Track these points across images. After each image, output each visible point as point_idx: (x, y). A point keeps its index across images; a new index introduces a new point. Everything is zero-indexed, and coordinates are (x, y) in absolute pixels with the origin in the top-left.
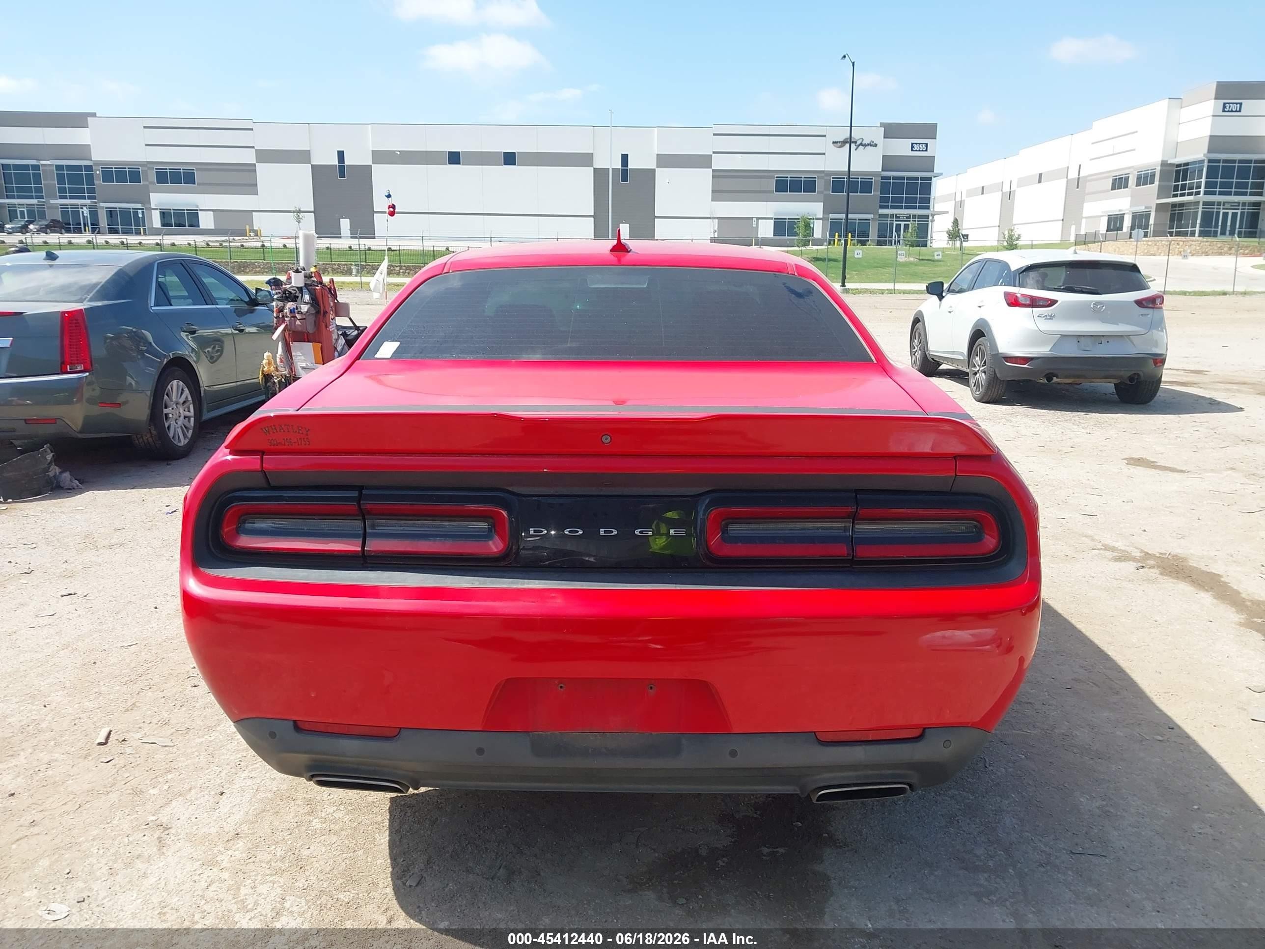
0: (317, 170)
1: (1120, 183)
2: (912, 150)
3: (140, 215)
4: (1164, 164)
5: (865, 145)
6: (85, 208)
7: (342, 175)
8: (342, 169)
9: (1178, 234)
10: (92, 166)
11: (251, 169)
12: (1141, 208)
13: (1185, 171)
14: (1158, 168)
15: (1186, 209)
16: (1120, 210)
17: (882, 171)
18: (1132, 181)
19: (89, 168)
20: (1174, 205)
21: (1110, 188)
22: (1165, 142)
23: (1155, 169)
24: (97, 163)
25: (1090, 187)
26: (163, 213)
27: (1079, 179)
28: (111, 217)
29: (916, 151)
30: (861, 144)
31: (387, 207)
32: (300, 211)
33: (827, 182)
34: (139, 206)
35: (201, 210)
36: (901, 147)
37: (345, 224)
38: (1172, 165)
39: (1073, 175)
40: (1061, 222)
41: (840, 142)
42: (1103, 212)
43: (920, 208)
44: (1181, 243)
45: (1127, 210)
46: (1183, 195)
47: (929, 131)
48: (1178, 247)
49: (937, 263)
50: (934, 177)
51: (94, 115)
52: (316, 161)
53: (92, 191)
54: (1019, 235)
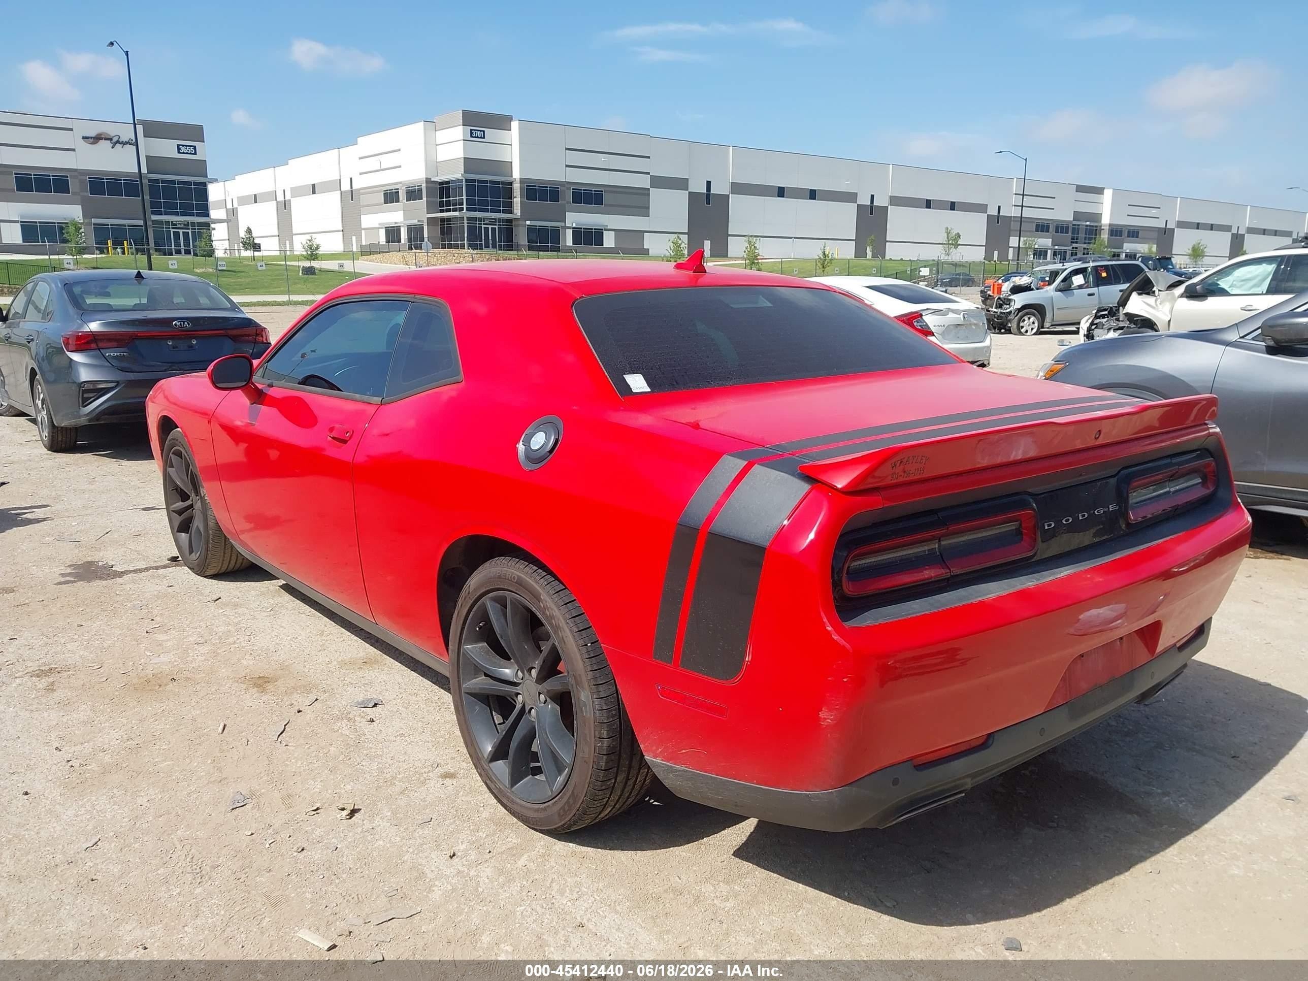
1: (391, 197)
2: (179, 152)
4: (428, 181)
5: (124, 143)
9: (450, 246)
12: (415, 222)
13: (448, 189)
14: (424, 185)
15: (453, 224)
16: (396, 223)
17: (148, 173)
18: (402, 195)
20: (442, 220)
21: (383, 201)
22: (426, 161)
23: (421, 186)
25: (364, 200)
27: (352, 191)
29: (184, 153)
30: (118, 142)
33: (82, 182)
36: (167, 148)
38: (435, 182)
39: (346, 187)
40: (341, 232)
41: (91, 138)
42: (379, 224)
43: (198, 215)
44: (456, 255)
45: (401, 222)
46: (448, 211)
47: (195, 133)
48: (454, 258)
49: (239, 274)
50: (210, 182)
54: (318, 246)
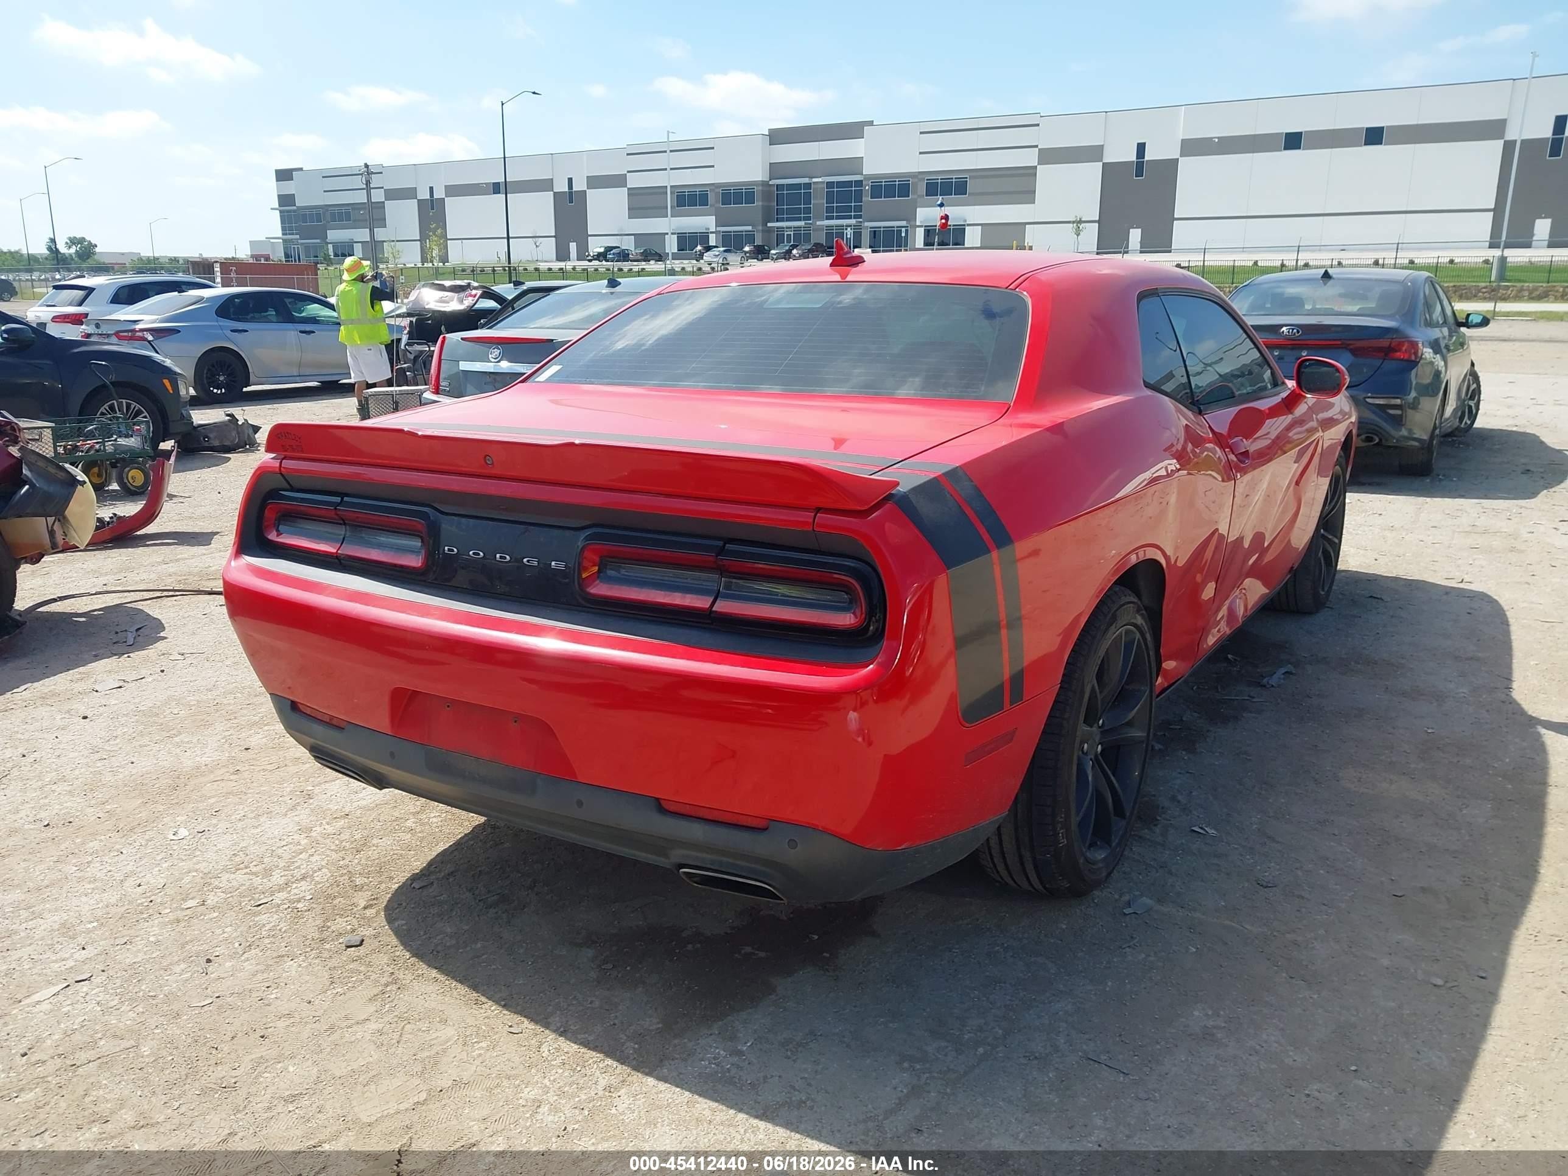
0: (1109, 169)
3: (903, 235)
6: (849, 229)
7: (1139, 173)
8: (1140, 166)
10: (862, 181)
11: (1030, 173)
19: (859, 183)
24: (868, 177)
26: (929, 230)
28: (875, 237)
31: (939, 218)
32: (1080, 222)
34: (904, 223)
35: (969, 225)
37: (1135, 236)
51: (871, 123)
52: (1109, 158)
53: (859, 209)
